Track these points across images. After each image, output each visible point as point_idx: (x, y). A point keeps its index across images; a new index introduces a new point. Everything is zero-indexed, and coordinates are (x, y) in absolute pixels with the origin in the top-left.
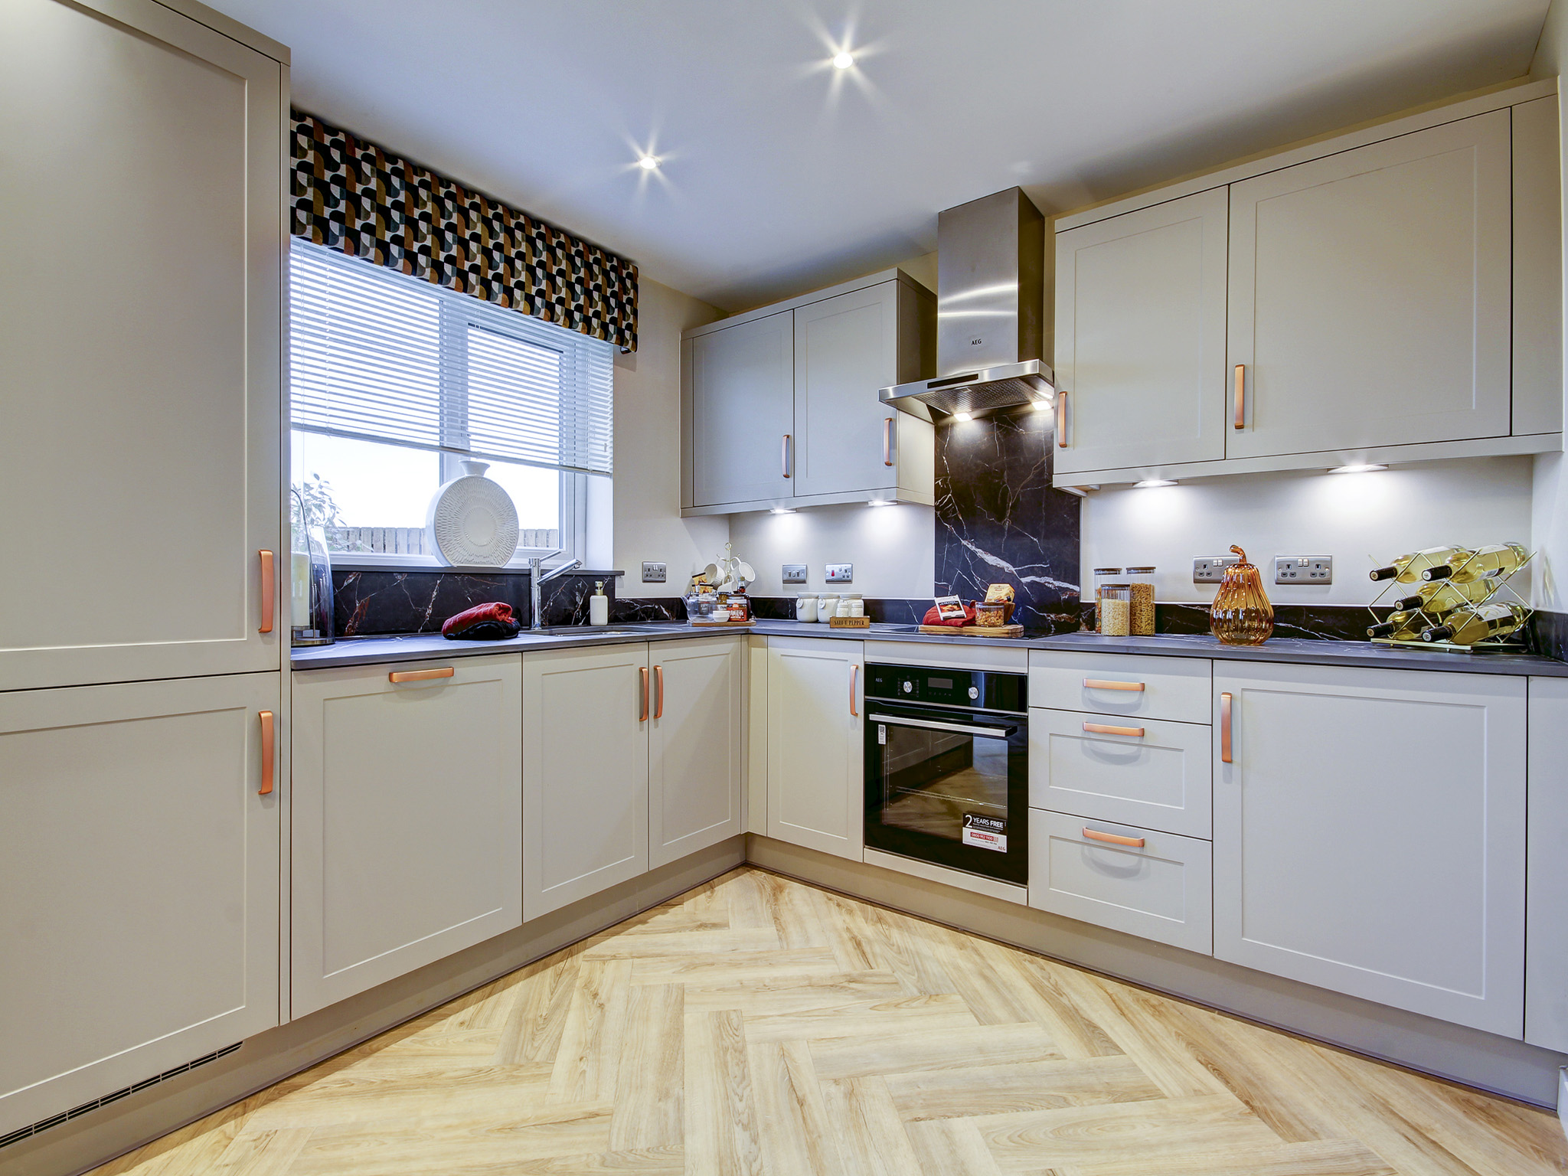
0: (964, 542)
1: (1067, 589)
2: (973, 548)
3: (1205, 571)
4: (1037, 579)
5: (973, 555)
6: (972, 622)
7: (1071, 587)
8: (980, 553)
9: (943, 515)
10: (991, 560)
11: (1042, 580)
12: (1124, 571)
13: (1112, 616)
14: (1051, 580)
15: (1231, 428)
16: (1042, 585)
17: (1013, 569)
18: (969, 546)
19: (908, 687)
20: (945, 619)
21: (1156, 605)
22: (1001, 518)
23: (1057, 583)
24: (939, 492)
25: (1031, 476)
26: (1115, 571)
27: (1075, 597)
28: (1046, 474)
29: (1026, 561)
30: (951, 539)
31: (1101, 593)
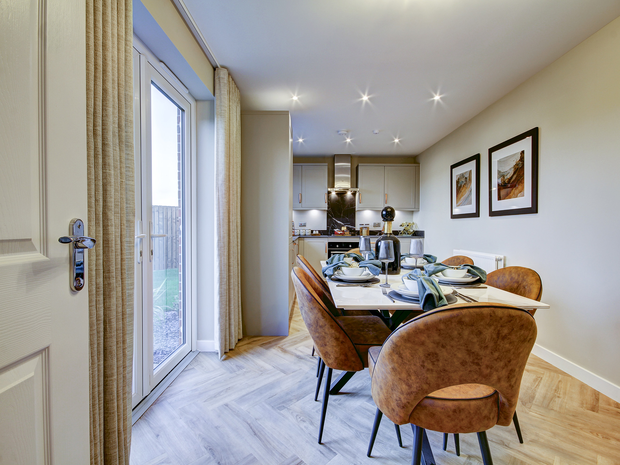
0: (333, 218)
1: (353, 228)
3: (375, 225)
4: (347, 226)
6: (344, 234)
8: (336, 220)
9: (328, 213)
10: (339, 222)
12: (364, 225)
13: (365, 232)
15: (385, 203)
16: (349, 227)
17: (343, 224)
19: (337, 246)
20: (340, 233)
21: (370, 231)
22: (341, 214)
23: (351, 227)
24: (328, 208)
25: (347, 206)
26: (363, 225)
27: (355, 229)
28: (349, 206)
29: (345, 222)
30: (331, 218)
31: (362, 229)
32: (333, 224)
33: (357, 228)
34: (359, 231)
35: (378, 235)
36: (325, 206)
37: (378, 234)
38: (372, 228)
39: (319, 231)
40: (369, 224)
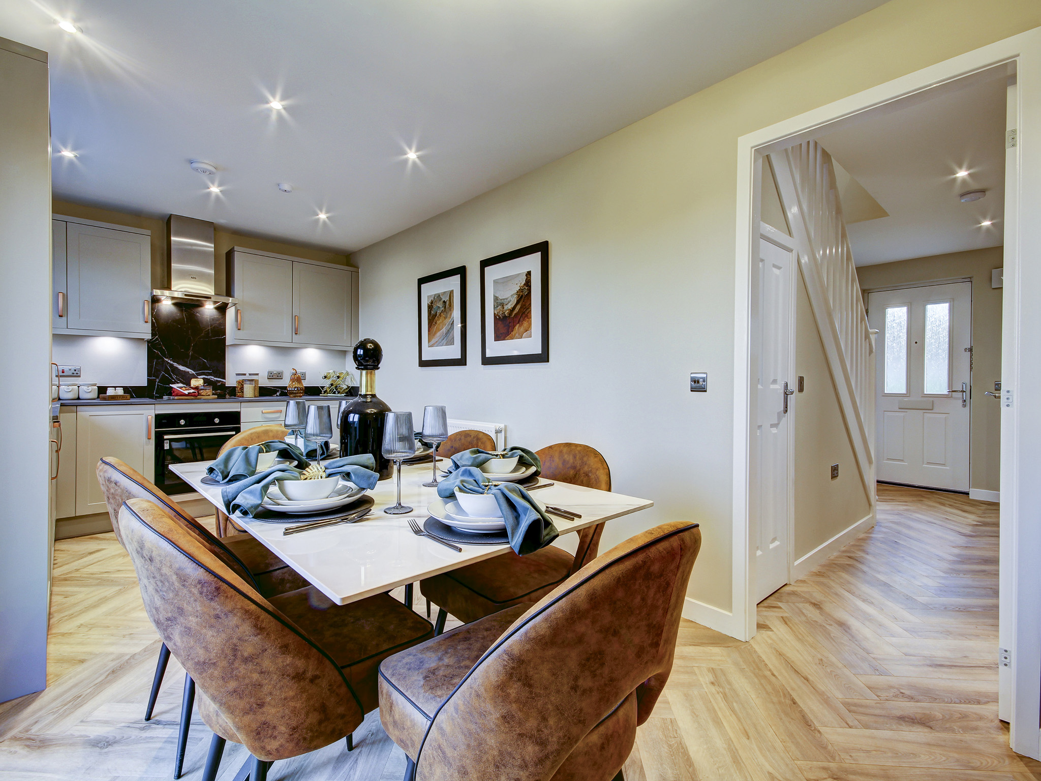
0: (167, 360)
1: (221, 381)
2: (172, 362)
3: (271, 375)
4: (206, 377)
5: (172, 366)
6: (199, 394)
7: (222, 380)
8: (175, 365)
9: (152, 345)
10: (181, 368)
11: (209, 377)
12: (247, 375)
13: (249, 390)
14: (213, 377)
15: (294, 333)
16: (209, 379)
17: (194, 373)
18: (169, 361)
19: (182, 422)
20: (189, 393)
21: (260, 387)
22: (187, 350)
23: (216, 379)
25: (203, 334)
26: (245, 374)
27: (223, 384)
28: (210, 335)
29: (200, 369)
30: (158, 357)
31: (241, 383)
32: (167, 371)
33: (231, 380)
34: (235, 387)
35: (277, 396)
36: (146, 332)
37: (278, 394)
38: (264, 382)
39: (126, 389)
40: (257, 374)
